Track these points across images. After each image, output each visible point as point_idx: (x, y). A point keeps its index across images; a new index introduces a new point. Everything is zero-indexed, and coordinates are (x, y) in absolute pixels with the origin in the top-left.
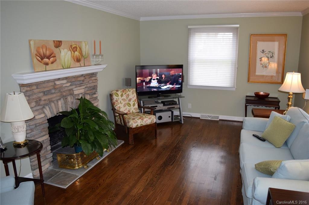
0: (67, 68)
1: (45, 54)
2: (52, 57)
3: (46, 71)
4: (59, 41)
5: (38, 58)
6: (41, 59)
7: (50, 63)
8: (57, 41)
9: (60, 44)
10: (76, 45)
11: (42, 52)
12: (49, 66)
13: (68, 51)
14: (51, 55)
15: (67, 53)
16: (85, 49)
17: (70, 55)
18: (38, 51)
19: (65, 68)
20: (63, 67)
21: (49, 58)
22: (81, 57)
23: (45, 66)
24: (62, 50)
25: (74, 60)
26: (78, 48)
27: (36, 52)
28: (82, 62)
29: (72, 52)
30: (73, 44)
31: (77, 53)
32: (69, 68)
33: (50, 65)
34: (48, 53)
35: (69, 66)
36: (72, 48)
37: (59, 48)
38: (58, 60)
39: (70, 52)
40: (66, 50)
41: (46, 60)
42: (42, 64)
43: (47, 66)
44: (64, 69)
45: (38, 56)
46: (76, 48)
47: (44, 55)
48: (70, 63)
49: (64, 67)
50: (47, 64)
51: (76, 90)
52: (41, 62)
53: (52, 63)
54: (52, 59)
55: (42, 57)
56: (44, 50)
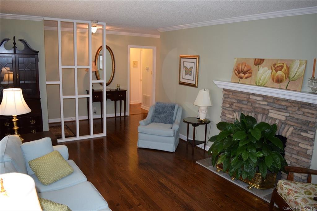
0: (261, 86)
1: (243, 70)
2: (248, 73)
3: (239, 83)
4: (261, 59)
5: (236, 72)
6: (238, 73)
7: (245, 77)
8: (258, 59)
9: (262, 62)
10: (283, 64)
11: (241, 68)
12: (242, 80)
13: (269, 69)
14: (248, 71)
15: (266, 72)
16: (297, 69)
17: (268, 74)
18: (237, 67)
19: (259, 86)
20: (256, 84)
21: (245, 73)
22: (285, 78)
23: (239, 79)
24: (262, 68)
25: (273, 80)
26: (285, 67)
27: (236, 68)
28: (284, 85)
29: (274, 71)
30: (279, 62)
31: (280, 73)
32: (264, 86)
33: (244, 79)
34: (245, 69)
35: (263, 84)
36: (275, 67)
37: (259, 65)
38: (253, 77)
39: (270, 71)
40: (266, 68)
41: (242, 75)
42: (237, 77)
43: (241, 80)
44: (256, 85)
45: (237, 71)
46: (280, 68)
47: (241, 70)
48: (266, 82)
49: (258, 84)
50: (241, 78)
51: (271, 113)
52: (237, 75)
53: (246, 78)
54: (247, 75)
55: (239, 72)
56: (243, 67)
